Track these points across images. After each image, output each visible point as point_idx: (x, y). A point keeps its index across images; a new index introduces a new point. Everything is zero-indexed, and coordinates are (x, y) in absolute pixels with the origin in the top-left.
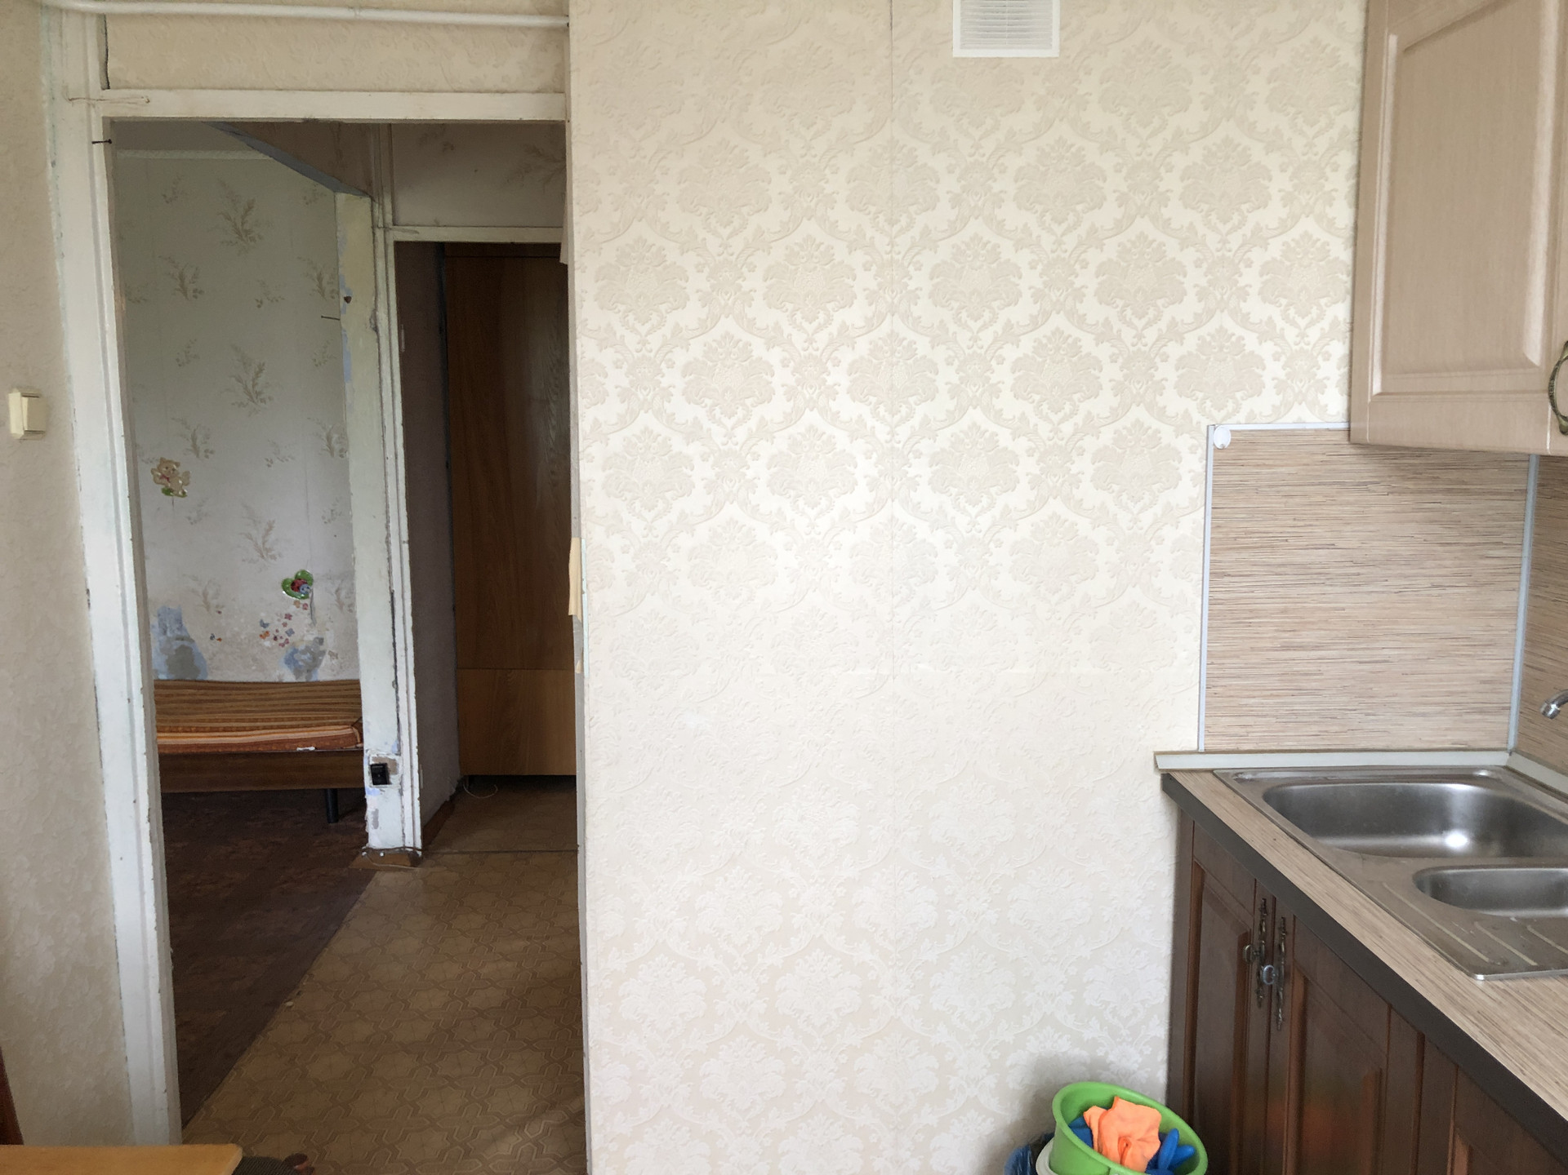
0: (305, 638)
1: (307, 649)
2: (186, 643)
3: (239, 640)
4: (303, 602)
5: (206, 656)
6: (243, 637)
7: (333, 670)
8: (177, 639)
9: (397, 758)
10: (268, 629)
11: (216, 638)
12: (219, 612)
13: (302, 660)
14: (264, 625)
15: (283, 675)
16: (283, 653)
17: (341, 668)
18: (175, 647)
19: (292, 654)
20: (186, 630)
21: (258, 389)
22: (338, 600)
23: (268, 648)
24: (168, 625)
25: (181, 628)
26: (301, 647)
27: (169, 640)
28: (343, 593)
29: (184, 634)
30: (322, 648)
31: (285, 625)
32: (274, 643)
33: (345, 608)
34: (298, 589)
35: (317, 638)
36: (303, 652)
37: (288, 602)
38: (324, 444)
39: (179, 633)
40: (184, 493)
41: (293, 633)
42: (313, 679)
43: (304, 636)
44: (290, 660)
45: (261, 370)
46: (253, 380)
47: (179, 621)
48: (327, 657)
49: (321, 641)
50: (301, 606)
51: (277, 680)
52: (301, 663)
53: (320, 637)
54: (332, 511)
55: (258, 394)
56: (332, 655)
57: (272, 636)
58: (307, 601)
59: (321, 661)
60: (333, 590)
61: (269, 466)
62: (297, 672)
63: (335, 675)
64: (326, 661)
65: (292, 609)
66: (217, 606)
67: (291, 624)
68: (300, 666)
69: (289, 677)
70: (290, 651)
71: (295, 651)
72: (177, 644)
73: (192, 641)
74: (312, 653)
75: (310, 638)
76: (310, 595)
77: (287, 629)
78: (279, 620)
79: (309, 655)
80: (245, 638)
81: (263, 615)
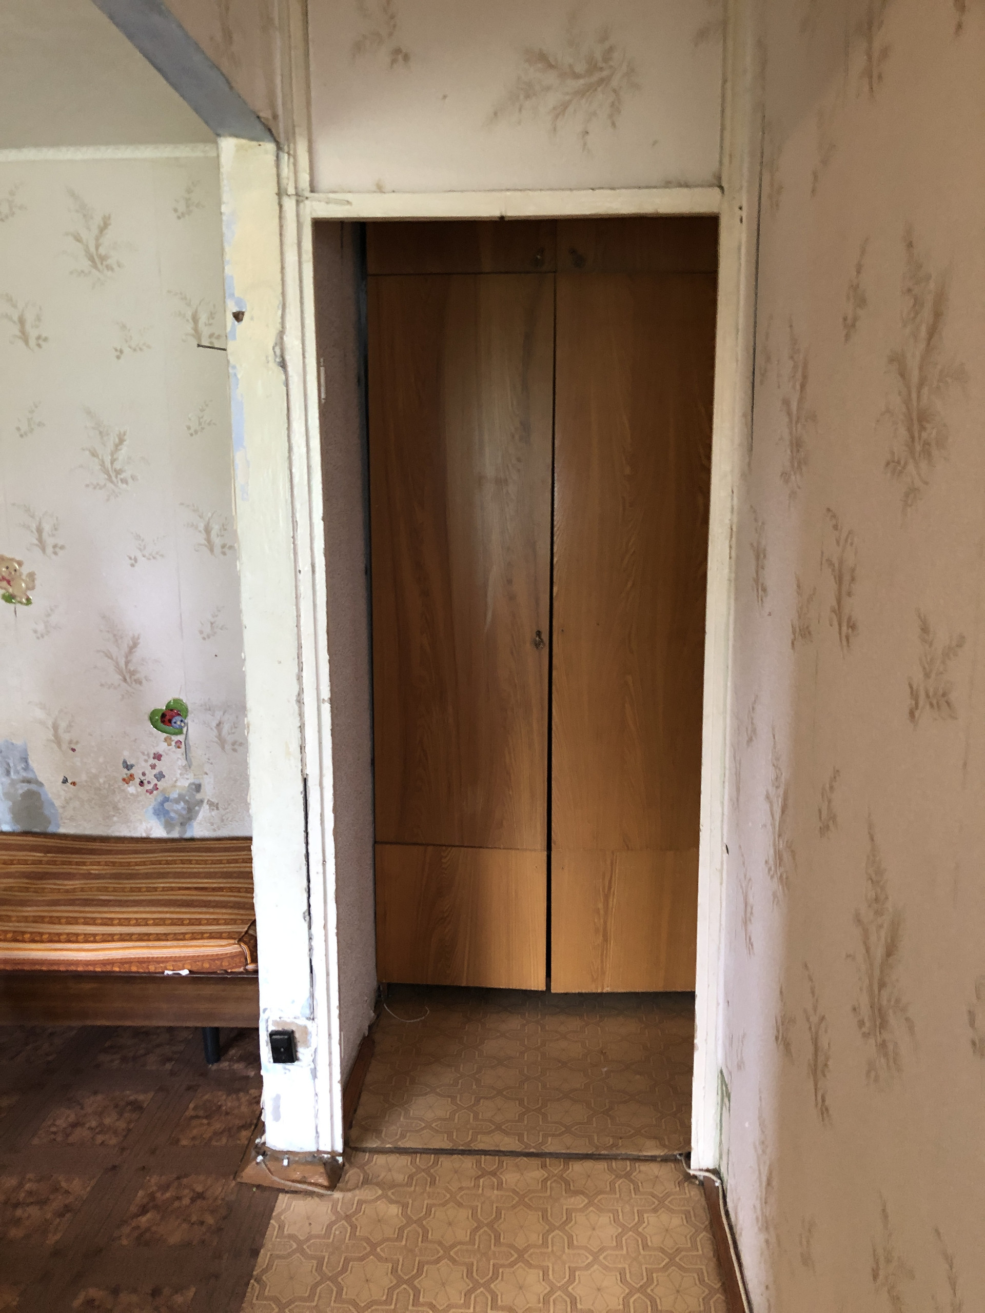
0: (178, 784)
1: (181, 798)
2: (33, 787)
3: (97, 785)
4: (175, 738)
5: (57, 803)
6: (101, 780)
7: (212, 824)
8: (23, 781)
9: (309, 1024)
10: (132, 771)
11: (70, 781)
12: (74, 750)
13: (176, 812)
14: (128, 767)
15: (151, 829)
16: (152, 801)
17: (222, 821)
18: (20, 792)
19: (162, 804)
20: (32, 771)
21: (117, 466)
22: (219, 736)
23: (132, 795)
24: (11, 765)
25: (27, 768)
26: (174, 795)
27: (13, 783)
28: (226, 728)
29: (29, 775)
30: (199, 796)
31: (153, 767)
32: (140, 789)
33: (228, 747)
34: (170, 721)
35: (193, 784)
36: (177, 801)
37: (157, 740)
38: (201, 538)
39: (24, 774)
40: (28, 600)
41: (164, 776)
42: (188, 835)
43: (176, 781)
44: (161, 812)
45: (121, 441)
46: (112, 454)
47: (25, 760)
48: (205, 807)
49: (198, 788)
50: (173, 743)
51: (144, 835)
52: (172, 814)
53: (197, 782)
54: (212, 624)
55: (118, 472)
56: (211, 804)
57: (138, 781)
58: (181, 738)
59: (197, 813)
60: (214, 724)
61: (132, 565)
62: (169, 825)
63: (214, 830)
64: (204, 812)
65: (162, 747)
66: (70, 742)
67: (161, 766)
68: (172, 818)
69: (158, 831)
70: (160, 799)
71: (167, 799)
72: (22, 788)
73: (41, 784)
74: (186, 802)
75: (184, 783)
76: (185, 730)
77: (155, 772)
78: (146, 761)
79: (182, 804)
80: (104, 782)
81: (126, 754)
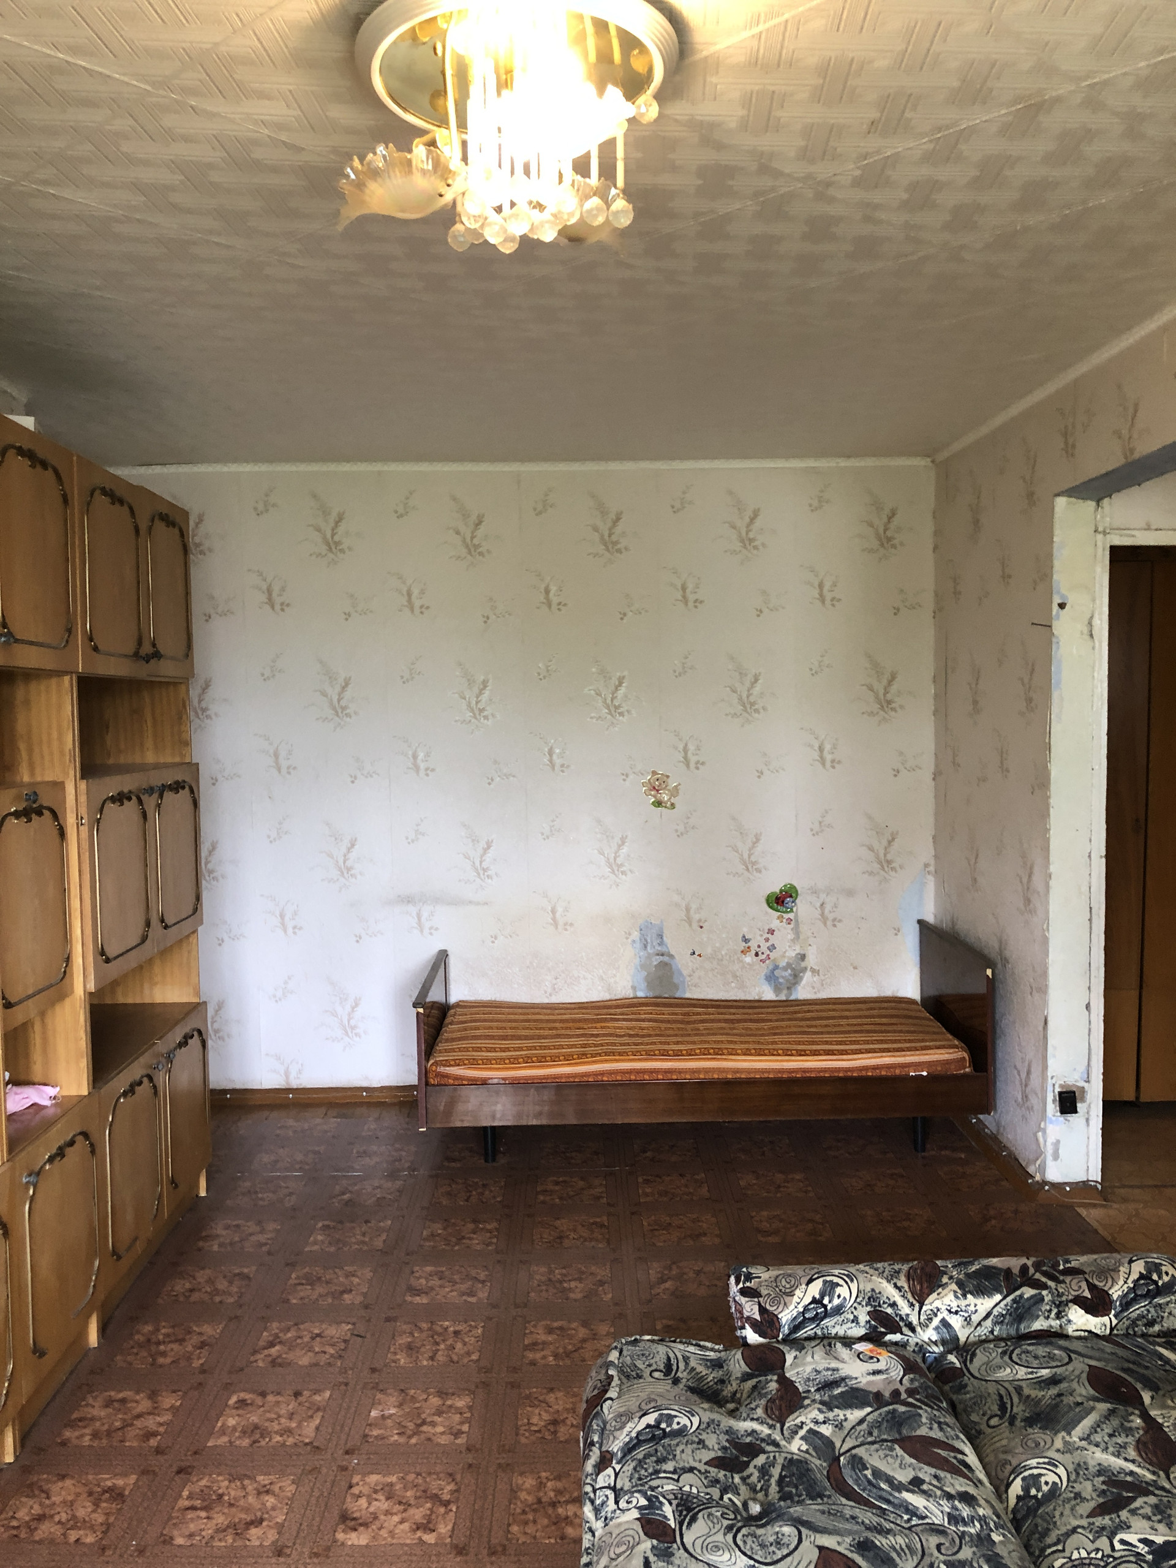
0: (787, 954)
1: (789, 965)
2: (666, 959)
3: (720, 956)
4: (786, 916)
5: (685, 973)
6: (723, 953)
7: (813, 988)
8: (658, 955)
9: (1086, 1085)
10: (749, 944)
11: (697, 953)
12: (701, 927)
13: (783, 977)
14: (746, 941)
15: (763, 993)
16: (764, 969)
17: (822, 985)
18: (655, 963)
19: (773, 971)
20: (666, 946)
21: (752, 699)
22: (822, 914)
23: (749, 964)
24: (649, 941)
25: (661, 944)
26: (783, 963)
27: (649, 957)
28: (828, 908)
29: (664, 949)
30: (803, 964)
31: (767, 940)
32: (755, 959)
33: (829, 923)
34: (783, 902)
35: (799, 954)
36: (785, 969)
37: (772, 918)
38: (816, 755)
39: (659, 949)
40: (672, 804)
41: (775, 948)
42: (792, 998)
43: (785, 952)
44: (771, 978)
45: (756, 680)
46: (748, 690)
47: (661, 936)
48: (808, 974)
49: (803, 957)
50: (784, 920)
51: (757, 998)
52: (781, 980)
53: (802, 952)
54: (820, 823)
55: (752, 704)
56: (813, 971)
57: (753, 952)
58: (791, 916)
59: (802, 978)
60: (818, 905)
61: (759, 777)
62: (777, 989)
63: (815, 993)
64: (807, 977)
65: (775, 924)
66: (700, 921)
67: (773, 940)
68: (781, 984)
69: (769, 994)
70: (771, 967)
71: (776, 967)
72: (656, 960)
73: (671, 956)
74: (793, 969)
75: (792, 954)
76: (794, 909)
77: (768, 944)
78: (761, 936)
79: (789, 971)
80: (726, 954)
81: (745, 930)
